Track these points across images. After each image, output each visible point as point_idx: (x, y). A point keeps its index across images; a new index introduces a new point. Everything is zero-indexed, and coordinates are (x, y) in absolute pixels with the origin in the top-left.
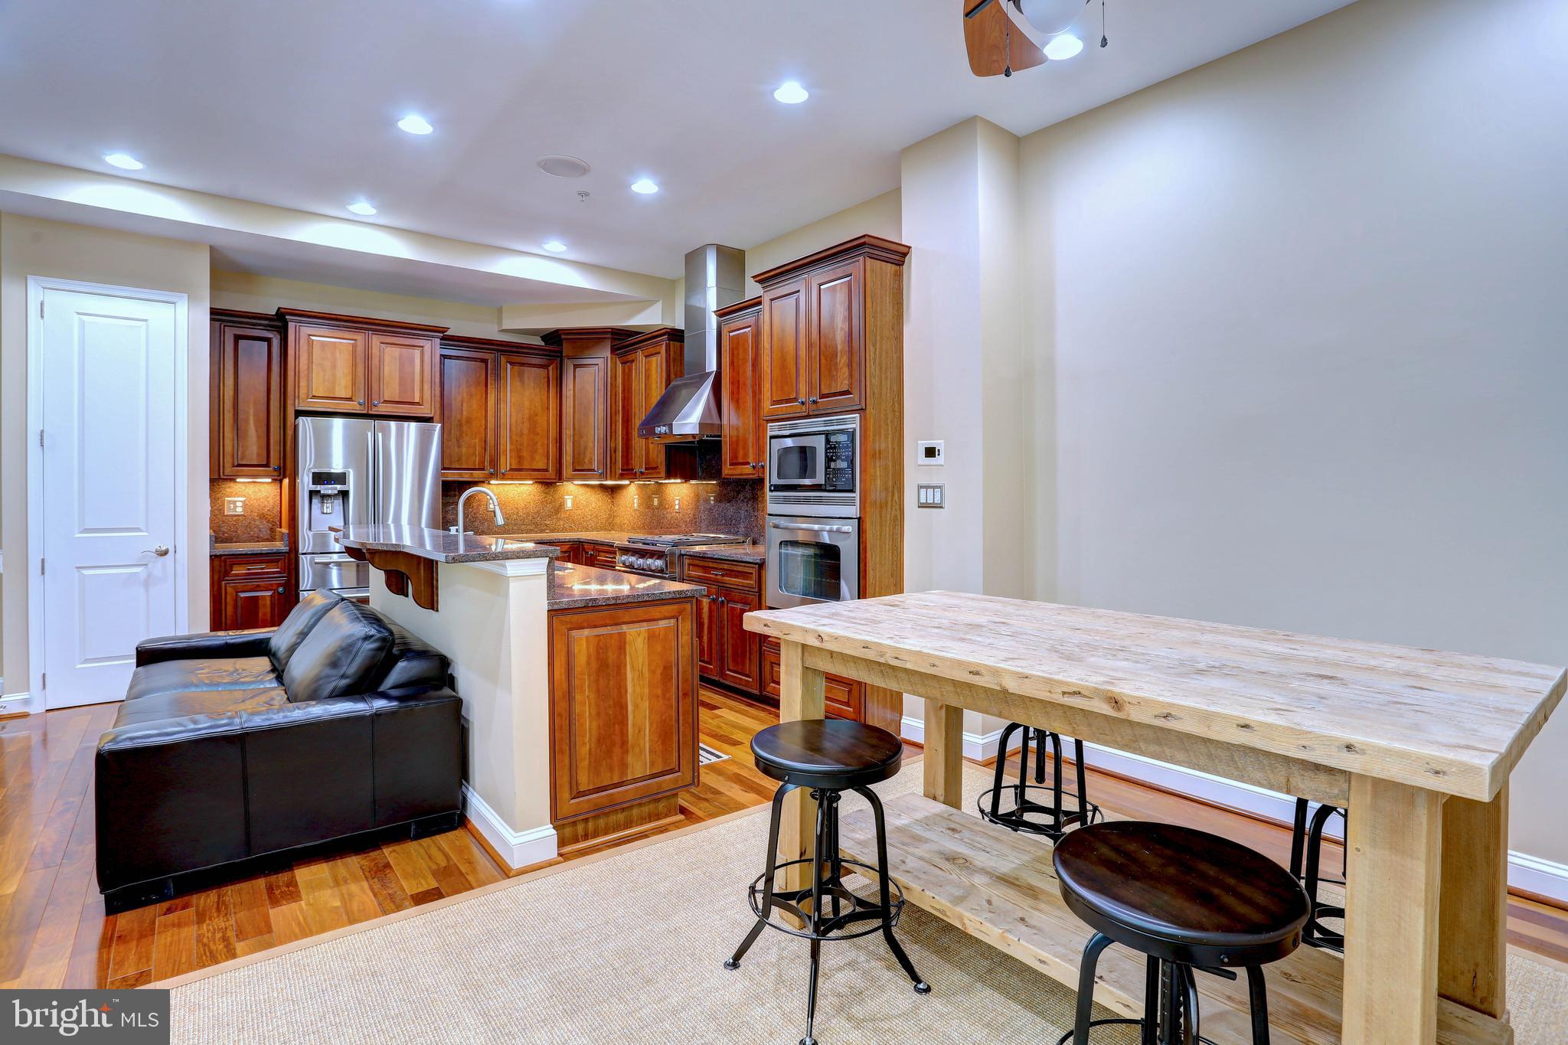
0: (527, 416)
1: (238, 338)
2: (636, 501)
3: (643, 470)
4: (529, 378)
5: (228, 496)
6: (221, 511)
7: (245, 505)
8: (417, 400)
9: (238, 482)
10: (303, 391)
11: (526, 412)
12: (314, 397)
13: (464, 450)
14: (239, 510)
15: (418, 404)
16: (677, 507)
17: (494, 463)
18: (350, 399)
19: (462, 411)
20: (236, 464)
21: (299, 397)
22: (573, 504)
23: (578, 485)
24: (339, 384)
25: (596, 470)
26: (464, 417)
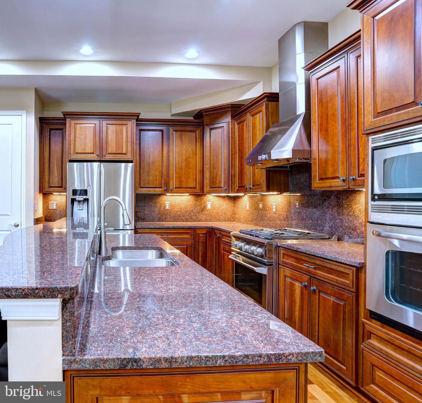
0: (184, 158)
1: (51, 130)
2: (247, 205)
3: (251, 187)
4: (185, 138)
5: (51, 201)
6: (48, 207)
7: (57, 205)
8: (124, 152)
9: (54, 195)
10: (72, 151)
11: (184, 156)
12: (77, 153)
13: (151, 178)
14: (55, 207)
15: (125, 154)
16: (274, 210)
17: (167, 184)
18: (93, 153)
19: (150, 157)
20: (50, 186)
21: (70, 153)
22: (211, 207)
23: (214, 196)
24: (88, 146)
25: (223, 187)
26: (151, 160)
